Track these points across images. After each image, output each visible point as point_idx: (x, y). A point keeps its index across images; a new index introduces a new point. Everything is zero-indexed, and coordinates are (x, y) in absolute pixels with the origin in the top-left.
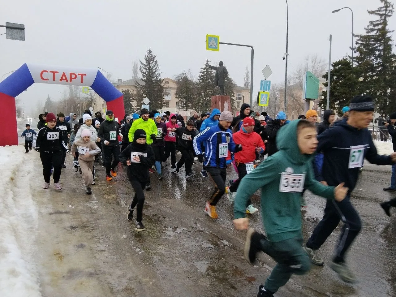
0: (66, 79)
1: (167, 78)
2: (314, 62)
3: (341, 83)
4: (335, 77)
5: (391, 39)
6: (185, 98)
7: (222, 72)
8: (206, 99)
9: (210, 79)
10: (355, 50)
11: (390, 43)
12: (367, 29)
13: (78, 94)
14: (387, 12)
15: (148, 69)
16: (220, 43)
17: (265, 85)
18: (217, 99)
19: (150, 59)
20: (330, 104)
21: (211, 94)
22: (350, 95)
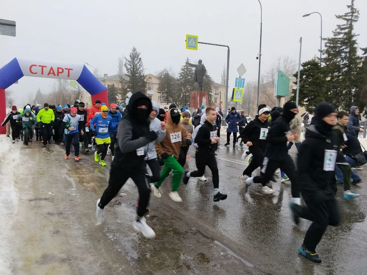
0: (54, 73)
1: (151, 74)
2: (286, 62)
3: (310, 82)
4: (304, 77)
5: (357, 42)
6: (166, 93)
7: (201, 70)
8: (186, 94)
9: (190, 76)
10: (324, 52)
11: (355, 46)
12: (335, 33)
13: (67, 88)
14: (353, 17)
15: (132, 65)
16: (199, 43)
17: (240, 82)
18: (196, 95)
19: (135, 56)
20: (299, 101)
21: (191, 90)
22: (318, 93)
